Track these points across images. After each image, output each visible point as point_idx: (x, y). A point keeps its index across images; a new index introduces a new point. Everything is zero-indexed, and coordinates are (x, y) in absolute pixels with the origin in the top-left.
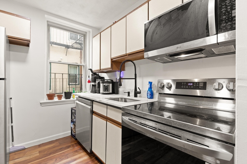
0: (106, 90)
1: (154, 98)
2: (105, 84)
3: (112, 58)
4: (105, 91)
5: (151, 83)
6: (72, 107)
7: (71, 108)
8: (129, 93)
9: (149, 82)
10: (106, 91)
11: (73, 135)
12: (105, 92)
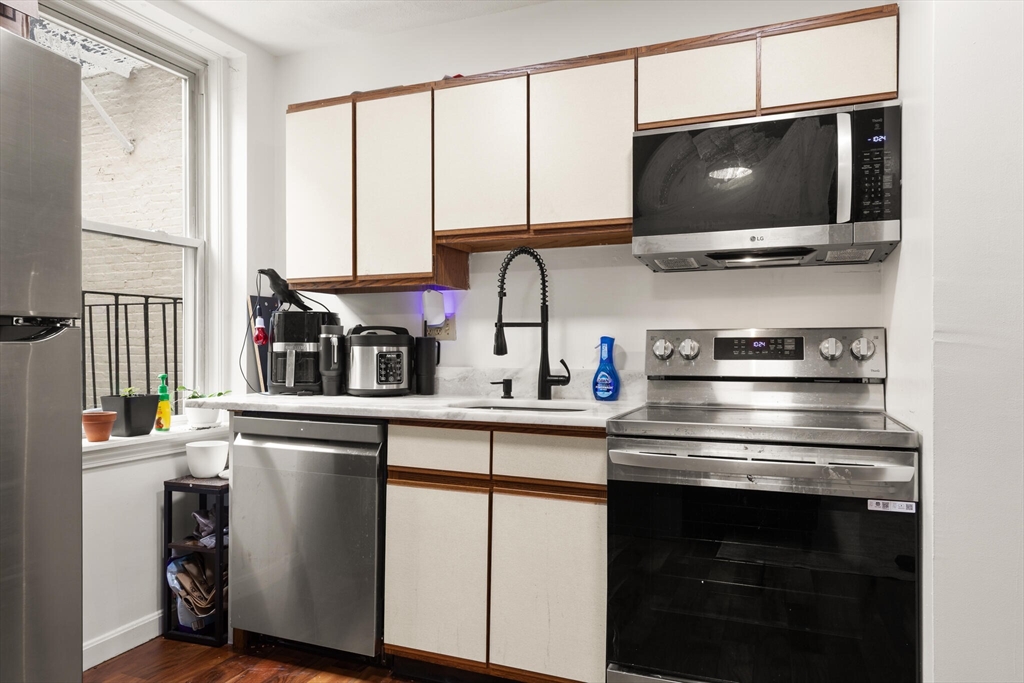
0: (387, 376)
1: (621, 397)
2: (385, 349)
3: (436, 234)
4: (383, 379)
5: (608, 341)
6: (167, 479)
7: (165, 482)
8: (507, 385)
9: (604, 340)
10: (391, 379)
11: (180, 628)
12: (384, 387)
